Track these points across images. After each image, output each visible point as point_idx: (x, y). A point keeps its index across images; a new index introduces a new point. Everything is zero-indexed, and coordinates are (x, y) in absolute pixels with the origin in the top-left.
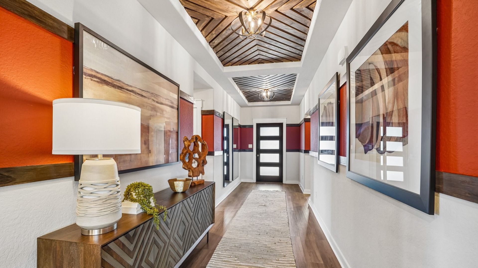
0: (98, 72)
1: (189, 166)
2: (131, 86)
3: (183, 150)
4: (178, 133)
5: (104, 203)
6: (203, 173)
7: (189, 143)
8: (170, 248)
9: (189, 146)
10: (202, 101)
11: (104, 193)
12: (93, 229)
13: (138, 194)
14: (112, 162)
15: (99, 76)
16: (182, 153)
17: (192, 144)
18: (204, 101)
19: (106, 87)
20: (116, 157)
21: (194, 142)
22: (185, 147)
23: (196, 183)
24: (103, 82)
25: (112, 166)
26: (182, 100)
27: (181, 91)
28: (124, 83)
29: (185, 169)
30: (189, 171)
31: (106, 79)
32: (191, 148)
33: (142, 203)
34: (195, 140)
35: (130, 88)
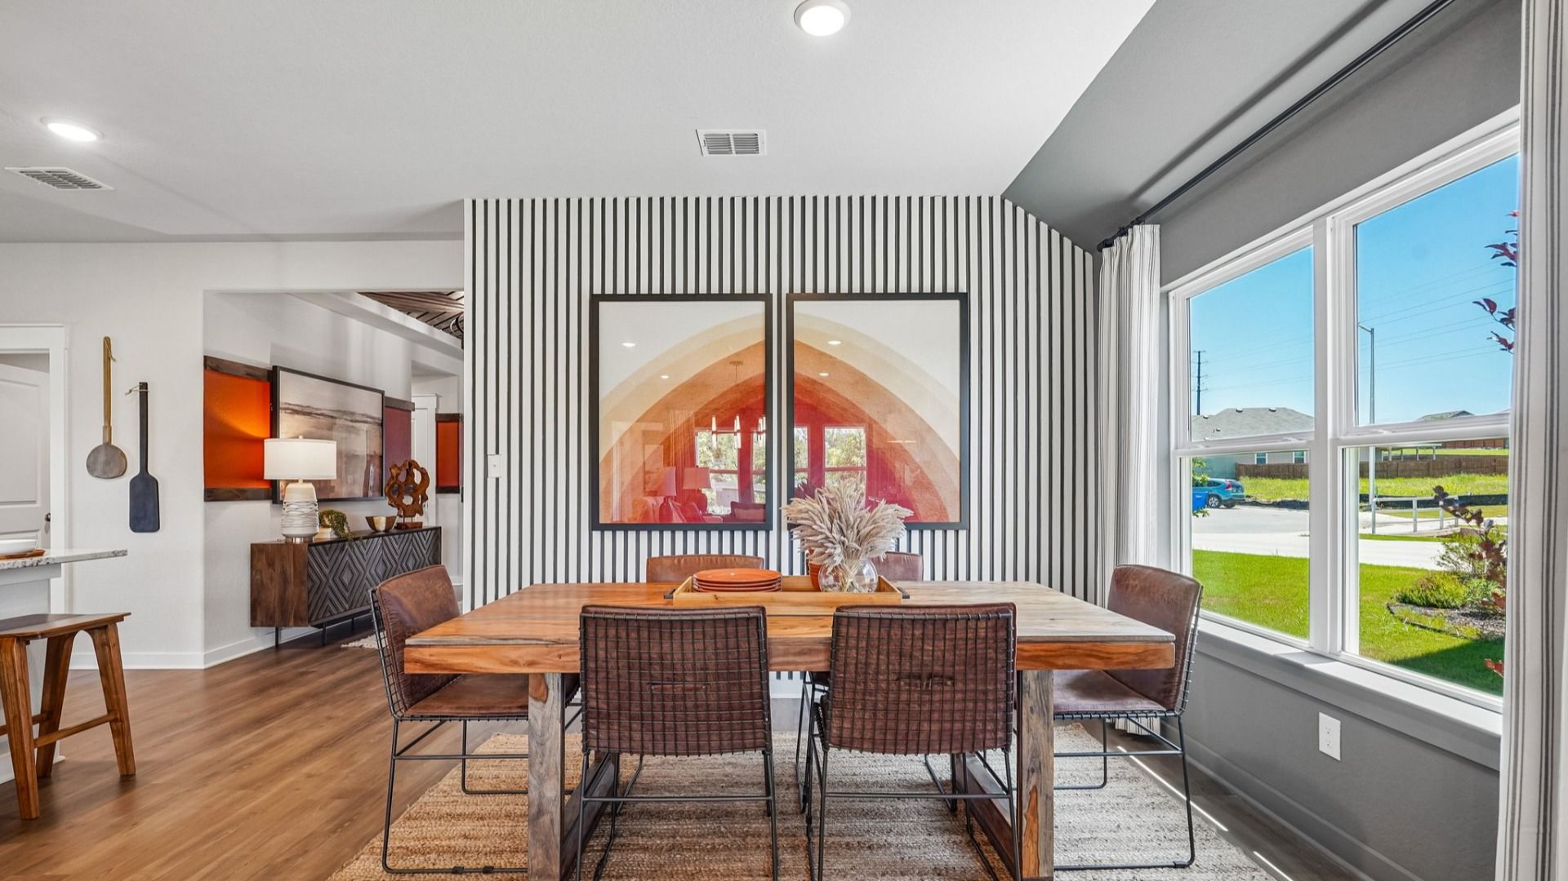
0: (290, 404)
1: (398, 502)
2: (320, 409)
3: (389, 481)
4: (381, 457)
5: (306, 517)
6: (421, 513)
7: (398, 472)
8: (365, 581)
9: (398, 475)
10: (438, 397)
11: (307, 510)
12: (296, 537)
13: (330, 521)
14: (311, 486)
15: (291, 407)
16: (388, 484)
17: (404, 473)
18: (441, 396)
19: (297, 416)
20: (314, 482)
21: (407, 470)
22: (392, 477)
23: (410, 526)
24: (295, 412)
25: (311, 489)
26: (390, 410)
27: (387, 398)
28: (313, 408)
29: (392, 505)
30: (399, 509)
31: (297, 408)
32: (402, 478)
33: (334, 528)
34: (407, 467)
35: (319, 412)
